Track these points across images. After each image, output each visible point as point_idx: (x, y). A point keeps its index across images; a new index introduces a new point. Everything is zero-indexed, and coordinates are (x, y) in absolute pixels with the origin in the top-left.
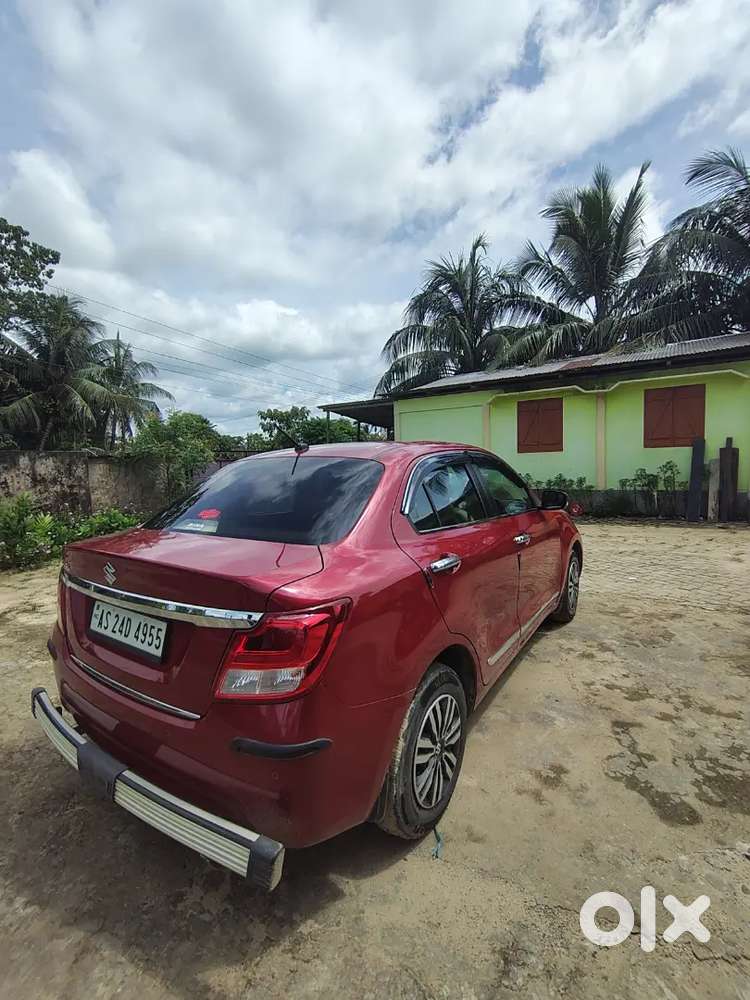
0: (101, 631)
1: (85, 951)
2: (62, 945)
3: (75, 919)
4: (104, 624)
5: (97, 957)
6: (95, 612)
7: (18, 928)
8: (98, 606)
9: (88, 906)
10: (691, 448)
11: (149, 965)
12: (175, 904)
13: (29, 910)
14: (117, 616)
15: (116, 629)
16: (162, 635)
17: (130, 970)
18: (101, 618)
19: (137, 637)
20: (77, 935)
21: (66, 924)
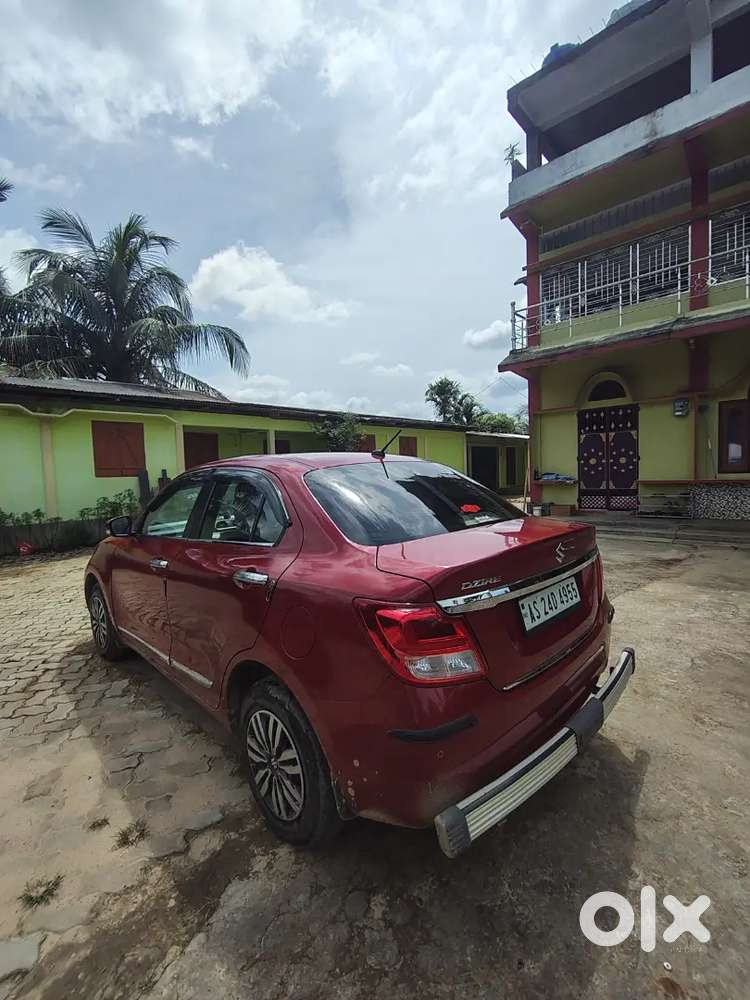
0: (538, 622)
1: (647, 818)
2: (650, 834)
3: (629, 833)
4: (536, 614)
5: (647, 809)
6: (523, 612)
7: (653, 871)
8: (523, 605)
9: (615, 829)
10: (136, 478)
11: (638, 783)
12: (593, 779)
13: (637, 871)
14: (543, 599)
15: (548, 610)
16: (575, 586)
17: (646, 790)
18: (531, 613)
19: (562, 602)
20: (639, 827)
21: (635, 838)
